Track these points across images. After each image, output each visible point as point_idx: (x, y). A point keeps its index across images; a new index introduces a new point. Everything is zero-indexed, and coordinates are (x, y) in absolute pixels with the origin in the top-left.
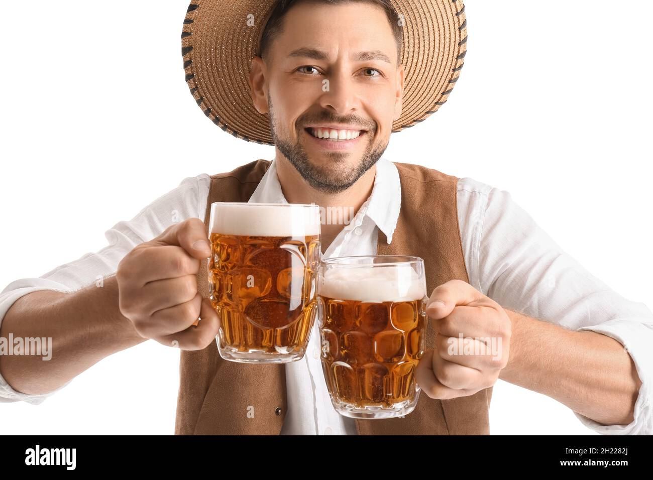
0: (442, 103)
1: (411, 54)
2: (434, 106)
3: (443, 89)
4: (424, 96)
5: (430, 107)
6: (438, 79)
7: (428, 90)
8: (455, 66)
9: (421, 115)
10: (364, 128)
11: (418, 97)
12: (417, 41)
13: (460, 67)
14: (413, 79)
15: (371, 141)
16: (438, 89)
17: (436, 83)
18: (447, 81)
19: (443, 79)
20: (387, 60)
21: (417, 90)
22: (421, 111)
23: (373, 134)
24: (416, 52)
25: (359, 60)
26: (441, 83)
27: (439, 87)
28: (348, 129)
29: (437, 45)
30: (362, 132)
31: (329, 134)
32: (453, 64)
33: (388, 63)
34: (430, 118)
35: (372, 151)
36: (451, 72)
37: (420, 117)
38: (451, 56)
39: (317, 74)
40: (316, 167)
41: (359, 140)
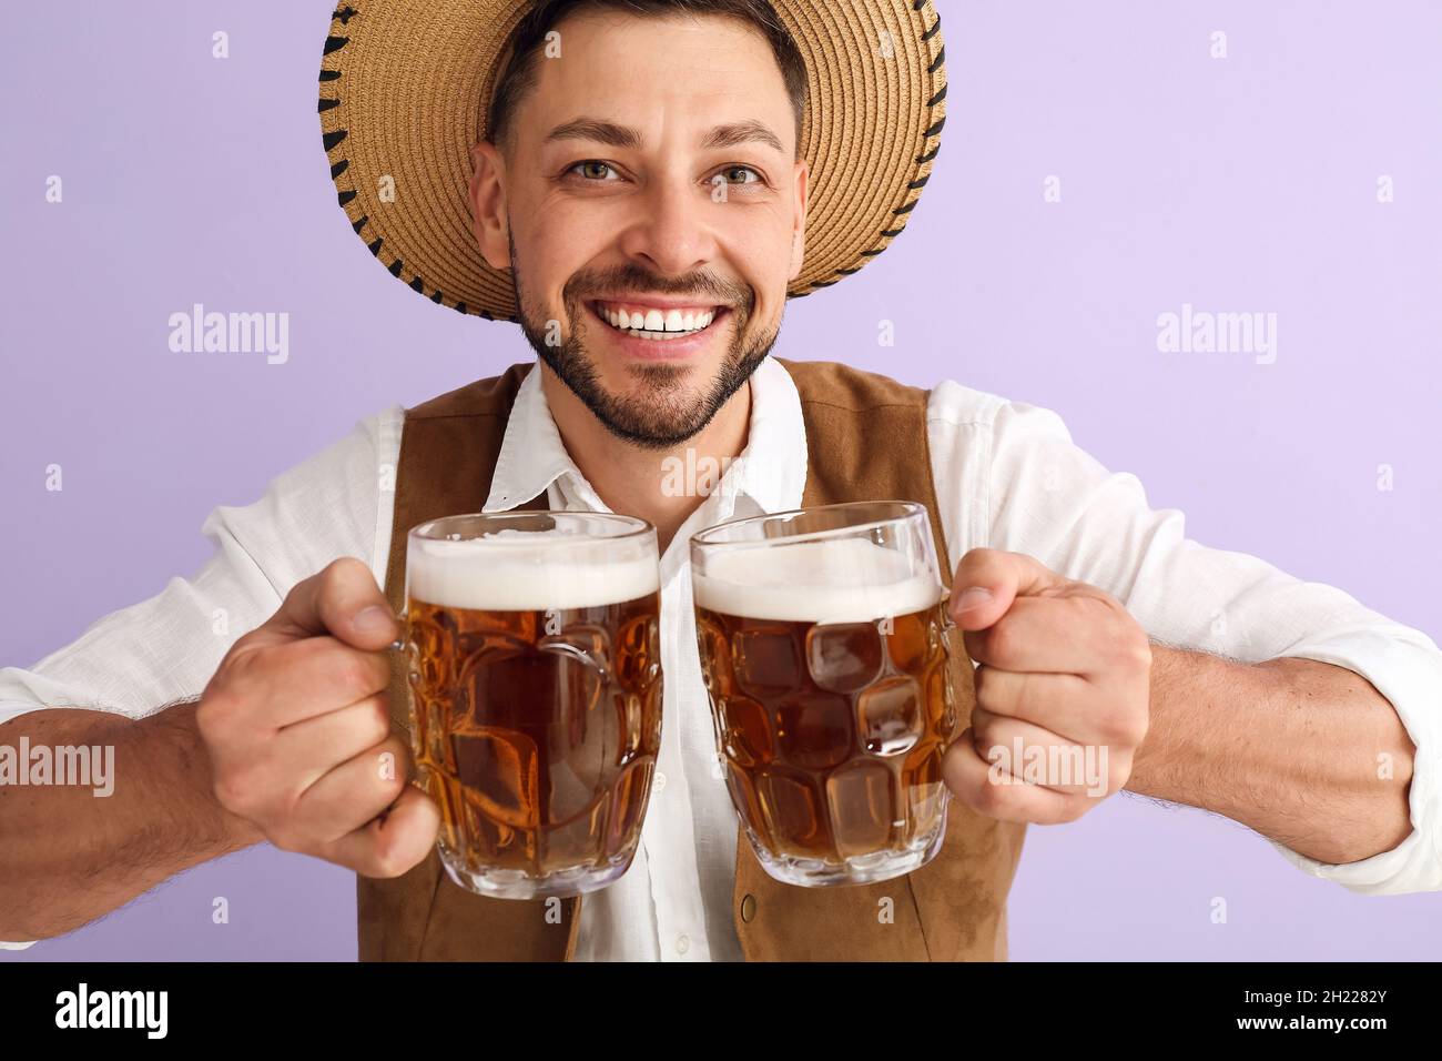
0: (895, 233)
1: (826, 128)
2: (879, 239)
3: (896, 203)
4: (855, 218)
5: (870, 241)
6: (886, 180)
7: (864, 205)
8: (923, 150)
9: (851, 258)
10: (722, 301)
11: (842, 221)
12: (837, 99)
13: (933, 154)
14: (832, 184)
15: (740, 332)
16: (885, 203)
17: (882, 190)
18: (905, 185)
19: (897, 179)
20: (774, 142)
21: (841, 206)
22: (850, 250)
23: (745, 316)
24: (837, 125)
25: (712, 144)
26: (892, 190)
27: (888, 199)
28: (685, 307)
29: (882, 106)
30: (720, 312)
31: (645, 317)
32: (918, 148)
33: (777, 150)
34: (871, 266)
35: (743, 355)
36: (913, 165)
37: (850, 264)
38: (911, 131)
39: (616, 180)
40: (613, 397)
41: (711, 333)
